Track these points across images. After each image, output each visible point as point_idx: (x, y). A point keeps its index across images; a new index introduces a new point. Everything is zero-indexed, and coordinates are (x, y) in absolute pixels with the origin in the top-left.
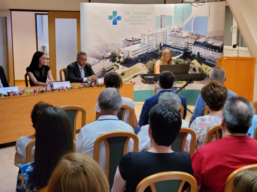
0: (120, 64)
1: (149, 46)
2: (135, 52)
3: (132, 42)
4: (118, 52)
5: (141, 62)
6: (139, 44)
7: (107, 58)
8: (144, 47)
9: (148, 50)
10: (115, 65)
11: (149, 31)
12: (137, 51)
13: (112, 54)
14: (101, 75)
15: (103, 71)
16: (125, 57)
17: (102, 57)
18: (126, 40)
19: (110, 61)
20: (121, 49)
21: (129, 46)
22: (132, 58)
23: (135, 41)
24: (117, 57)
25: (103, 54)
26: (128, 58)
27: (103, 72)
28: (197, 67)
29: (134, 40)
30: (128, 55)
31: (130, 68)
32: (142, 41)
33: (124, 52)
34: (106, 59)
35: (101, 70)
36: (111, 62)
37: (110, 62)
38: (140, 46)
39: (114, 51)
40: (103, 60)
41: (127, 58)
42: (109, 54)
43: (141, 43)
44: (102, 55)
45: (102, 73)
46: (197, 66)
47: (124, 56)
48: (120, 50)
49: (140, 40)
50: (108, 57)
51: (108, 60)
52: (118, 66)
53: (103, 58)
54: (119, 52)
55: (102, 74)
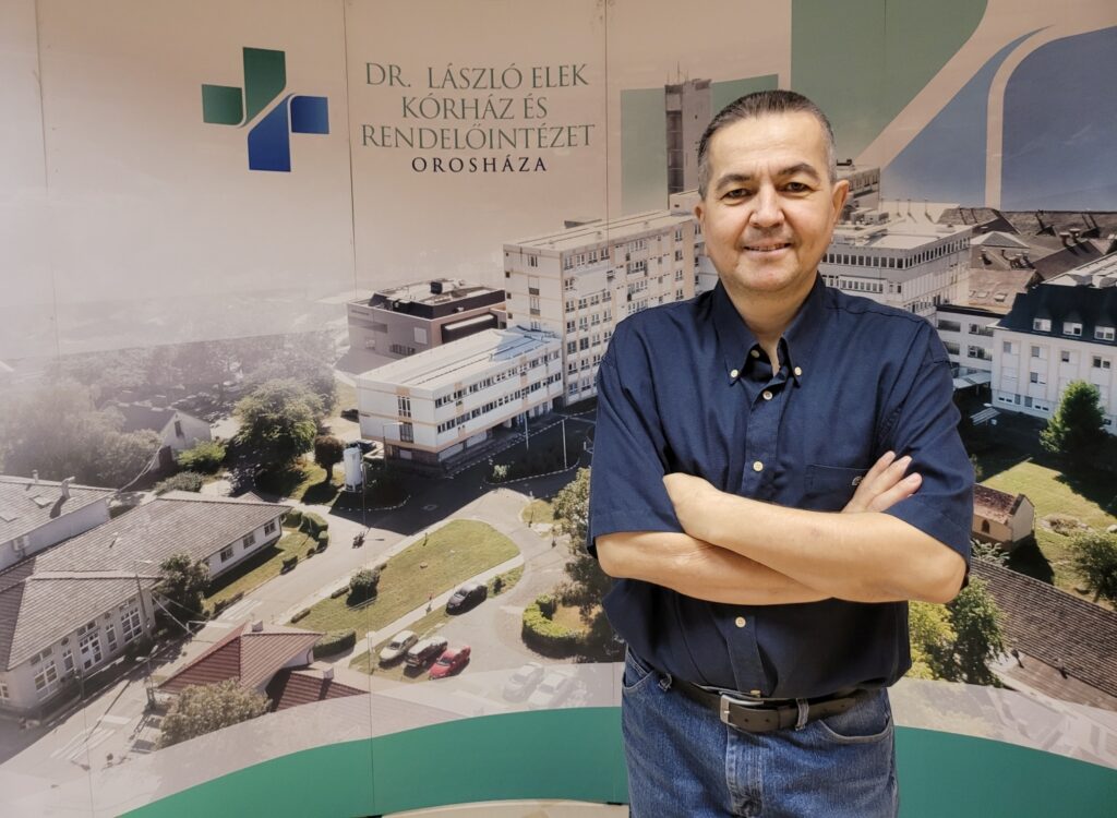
0: (335, 511)
1: (571, 348)
2: (464, 399)
3: (437, 321)
4: (309, 403)
5: (511, 482)
6: (491, 337)
7: (207, 467)
8: (531, 356)
9: (572, 378)
10: (293, 520)
11: (569, 224)
12: (474, 388)
13: (259, 425)
14: (154, 631)
15: (172, 583)
16: (380, 446)
17: (153, 464)
18: (378, 299)
19: (236, 493)
20: (340, 376)
21: (403, 350)
22: (437, 455)
23: (462, 313)
24: (306, 447)
25: (159, 430)
26: (406, 455)
27: (168, 596)
28: (1065, 542)
29: (452, 299)
30: (406, 429)
31: (419, 536)
32: (517, 309)
33: (361, 408)
34: (191, 475)
35: (145, 585)
36: (249, 498)
37: (242, 499)
38: (503, 350)
39: (278, 401)
40: (163, 485)
41: (394, 452)
42: (229, 428)
43: (504, 326)
44: (150, 447)
45: (161, 605)
46: (1053, 523)
47: (363, 436)
48: (325, 388)
49: (499, 297)
50: (219, 454)
51: (217, 488)
52: (320, 523)
53: (169, 467)
54: (320, 404)
55: (159, 615)
